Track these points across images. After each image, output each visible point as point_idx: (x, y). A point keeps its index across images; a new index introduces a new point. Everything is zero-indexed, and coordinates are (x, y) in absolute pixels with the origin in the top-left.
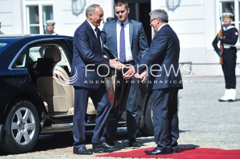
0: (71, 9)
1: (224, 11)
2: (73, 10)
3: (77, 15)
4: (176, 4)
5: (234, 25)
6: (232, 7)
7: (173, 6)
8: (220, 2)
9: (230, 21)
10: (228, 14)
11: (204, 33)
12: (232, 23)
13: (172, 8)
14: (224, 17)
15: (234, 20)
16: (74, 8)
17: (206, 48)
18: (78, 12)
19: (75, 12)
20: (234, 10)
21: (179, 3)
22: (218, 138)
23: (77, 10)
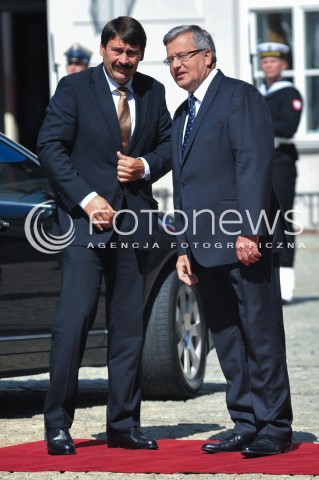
1: (261, 38)
5: (290, 79)
6: (285, 26)
8: (252, 11)
9: (279, 69)
10: (275, 46)
12: (286, 73)
14: (262, 56)
15: (290, 67)
20: (291, 34)
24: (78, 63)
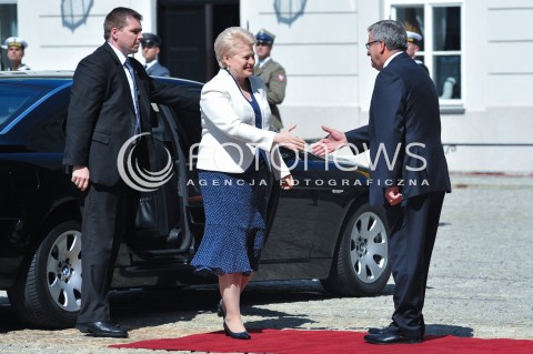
0: (59, 13)
2: (63, 16)
3: (73, 27)
4: (296, 9)
5: (421, 58)
6: (418, 18)
7: (290, 13)
8: (392, 6)
9: (413, 51)
11: (356, 75)
12: (418, 53)
13: (287, 16)
15: (422, 49)
16: (67, 12)
17: (359, 109)
18: (76, 20)
19: (69, 19)
20: (423, 25)
21: (303, 6)
22: (383, 310)
23: (72, 16)
24: (263, 44)
